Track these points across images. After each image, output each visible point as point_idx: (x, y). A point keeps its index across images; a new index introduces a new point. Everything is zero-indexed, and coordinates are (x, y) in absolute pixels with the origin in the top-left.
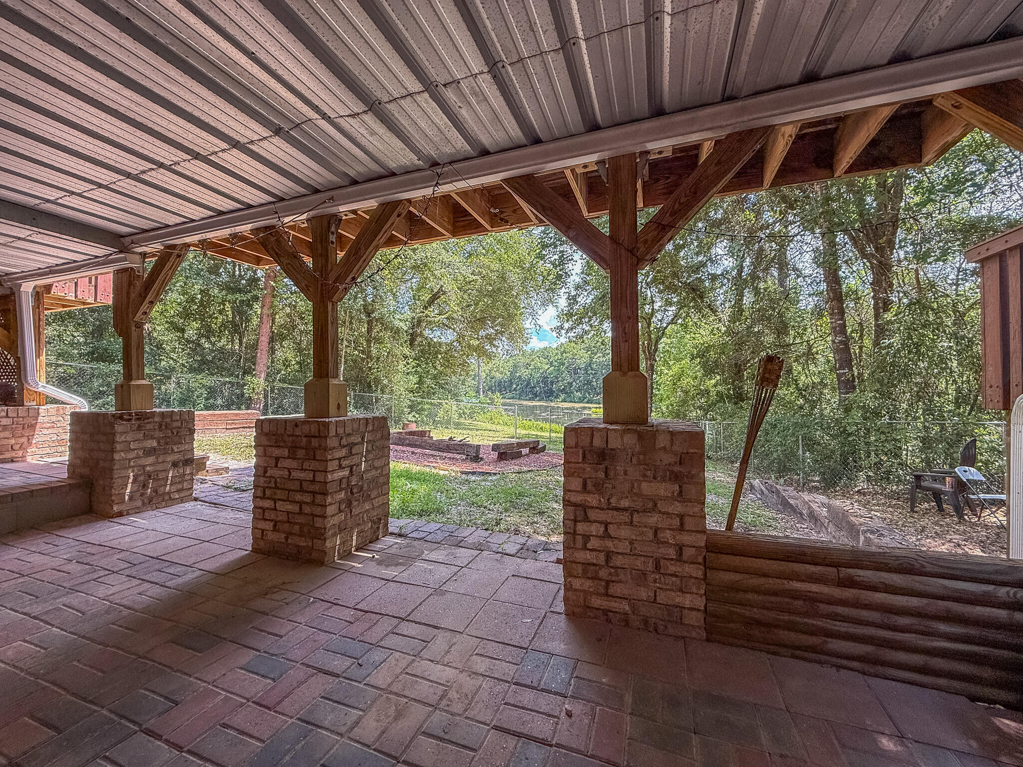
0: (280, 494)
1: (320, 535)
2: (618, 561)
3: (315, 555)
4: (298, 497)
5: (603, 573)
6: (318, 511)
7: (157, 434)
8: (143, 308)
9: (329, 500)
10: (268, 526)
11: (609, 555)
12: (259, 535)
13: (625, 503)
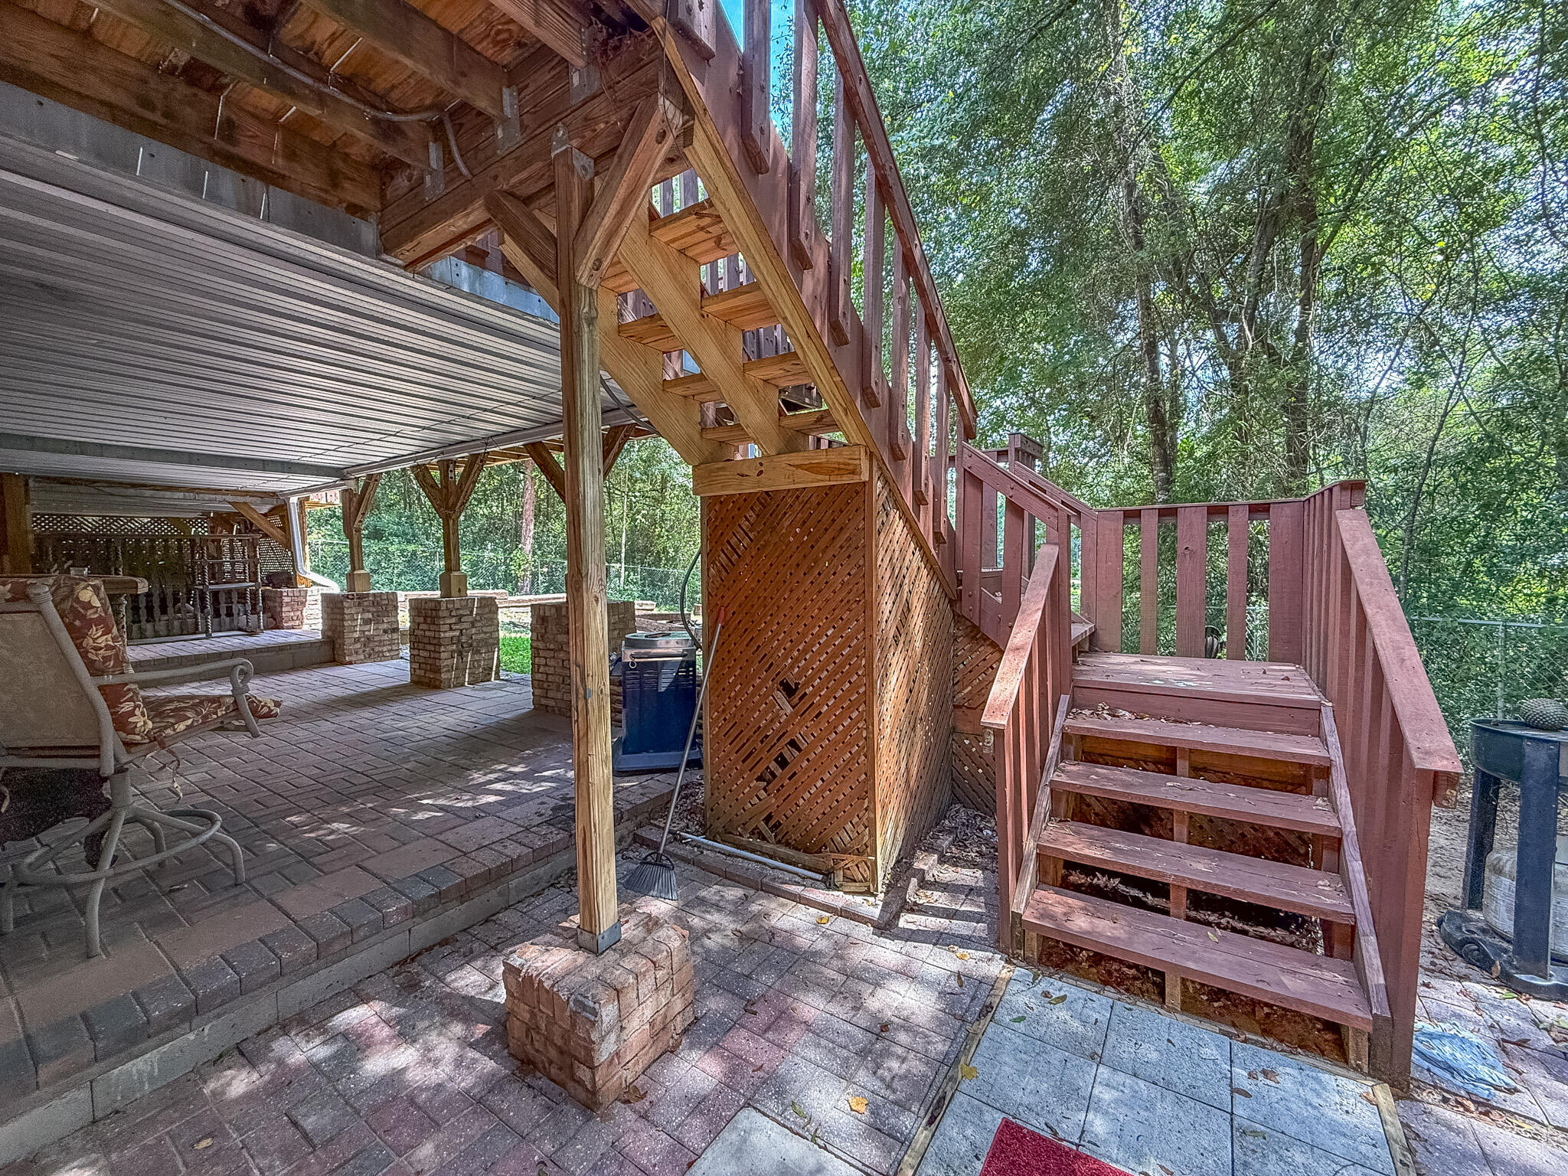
0: (421, 646)
1: (438, 671)
2: (550, 678)
3: (437, 683)
4: (428, 647)
5: (545, 685)
6: (437, 655)
7: (372, 609)
8: (358, 519)
9: (442, 649)
10: (416, 666)
11: (547, 674)
12: (413, 670)
13: (552, 647)
